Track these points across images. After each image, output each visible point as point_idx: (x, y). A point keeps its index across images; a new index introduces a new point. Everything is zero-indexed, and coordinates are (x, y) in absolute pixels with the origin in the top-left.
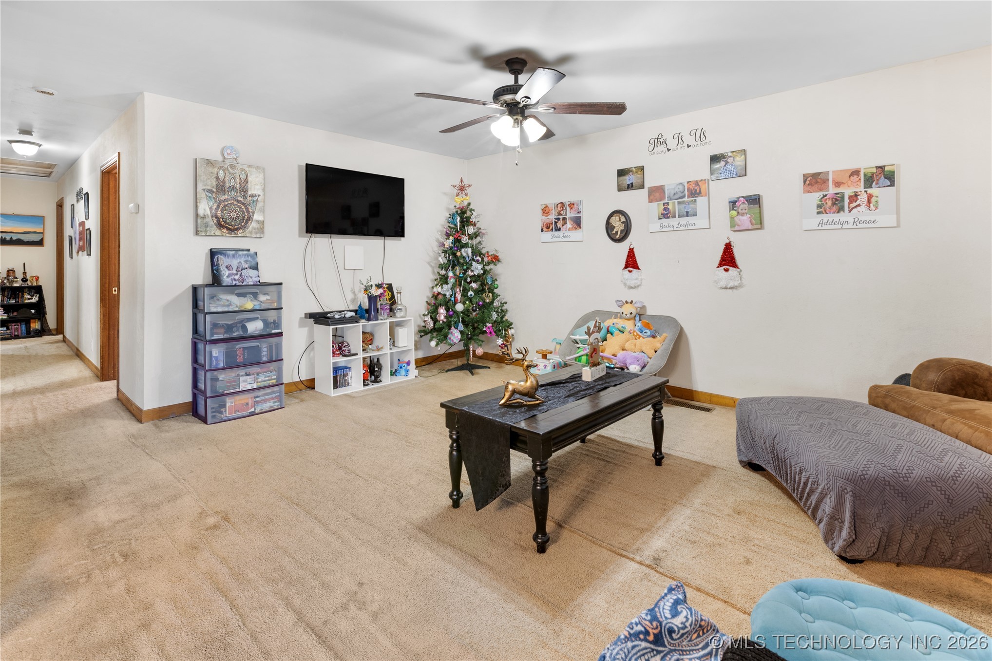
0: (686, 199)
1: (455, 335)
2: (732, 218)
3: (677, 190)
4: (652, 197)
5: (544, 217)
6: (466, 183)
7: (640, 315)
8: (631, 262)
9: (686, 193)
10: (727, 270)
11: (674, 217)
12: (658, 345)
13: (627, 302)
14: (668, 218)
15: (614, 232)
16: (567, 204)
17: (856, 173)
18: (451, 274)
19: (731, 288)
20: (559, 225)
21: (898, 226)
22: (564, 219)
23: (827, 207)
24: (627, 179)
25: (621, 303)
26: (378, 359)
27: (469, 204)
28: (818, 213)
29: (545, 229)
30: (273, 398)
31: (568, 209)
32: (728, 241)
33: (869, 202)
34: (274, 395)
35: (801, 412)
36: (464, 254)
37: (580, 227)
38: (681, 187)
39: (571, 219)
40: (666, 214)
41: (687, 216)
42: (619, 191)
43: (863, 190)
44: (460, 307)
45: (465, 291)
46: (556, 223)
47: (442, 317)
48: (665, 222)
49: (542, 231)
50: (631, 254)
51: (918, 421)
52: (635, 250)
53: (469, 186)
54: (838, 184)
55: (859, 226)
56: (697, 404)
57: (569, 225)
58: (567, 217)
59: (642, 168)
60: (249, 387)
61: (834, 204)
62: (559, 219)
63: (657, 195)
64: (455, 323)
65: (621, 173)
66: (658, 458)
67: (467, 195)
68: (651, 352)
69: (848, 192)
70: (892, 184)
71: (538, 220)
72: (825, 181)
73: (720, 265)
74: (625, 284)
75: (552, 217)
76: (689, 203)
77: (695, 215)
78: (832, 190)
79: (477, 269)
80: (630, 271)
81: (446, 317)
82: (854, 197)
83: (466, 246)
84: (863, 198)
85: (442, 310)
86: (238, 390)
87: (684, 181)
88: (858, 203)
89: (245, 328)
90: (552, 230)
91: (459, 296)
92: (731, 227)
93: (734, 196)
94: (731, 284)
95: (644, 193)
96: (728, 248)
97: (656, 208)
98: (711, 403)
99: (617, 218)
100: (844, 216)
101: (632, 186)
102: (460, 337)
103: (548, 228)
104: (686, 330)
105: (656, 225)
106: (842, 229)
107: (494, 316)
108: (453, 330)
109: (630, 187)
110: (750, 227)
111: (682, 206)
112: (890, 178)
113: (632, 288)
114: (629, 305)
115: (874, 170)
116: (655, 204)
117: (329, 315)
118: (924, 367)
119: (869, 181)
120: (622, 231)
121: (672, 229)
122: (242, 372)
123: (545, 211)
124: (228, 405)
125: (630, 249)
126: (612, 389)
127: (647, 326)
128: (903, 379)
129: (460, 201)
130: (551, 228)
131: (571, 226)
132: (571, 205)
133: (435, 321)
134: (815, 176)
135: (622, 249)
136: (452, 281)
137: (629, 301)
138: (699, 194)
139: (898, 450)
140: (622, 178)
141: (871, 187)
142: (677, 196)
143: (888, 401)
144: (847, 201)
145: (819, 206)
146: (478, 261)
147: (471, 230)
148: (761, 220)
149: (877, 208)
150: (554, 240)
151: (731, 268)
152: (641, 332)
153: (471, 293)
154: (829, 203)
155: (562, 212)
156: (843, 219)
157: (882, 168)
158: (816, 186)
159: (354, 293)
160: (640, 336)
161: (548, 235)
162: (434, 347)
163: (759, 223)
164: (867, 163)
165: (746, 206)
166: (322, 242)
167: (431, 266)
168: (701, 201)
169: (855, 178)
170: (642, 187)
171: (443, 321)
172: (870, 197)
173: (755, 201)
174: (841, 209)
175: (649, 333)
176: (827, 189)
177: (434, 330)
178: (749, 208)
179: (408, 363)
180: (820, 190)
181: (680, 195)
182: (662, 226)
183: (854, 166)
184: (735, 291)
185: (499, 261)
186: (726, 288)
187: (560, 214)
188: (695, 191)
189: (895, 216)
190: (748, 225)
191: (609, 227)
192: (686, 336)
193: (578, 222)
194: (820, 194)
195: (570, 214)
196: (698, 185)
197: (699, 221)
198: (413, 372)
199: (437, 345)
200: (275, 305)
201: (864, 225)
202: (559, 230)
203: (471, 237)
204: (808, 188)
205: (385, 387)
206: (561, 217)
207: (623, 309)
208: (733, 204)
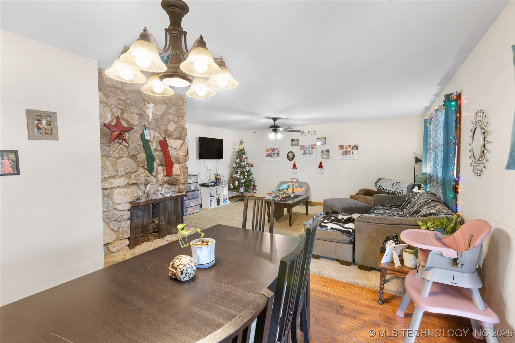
0: (310, 149)
1: (242, 190)
2: (322, 155)
3: (308, 147)
4: (301, 148)
5: (267, 152)
6: (243, 141)
7: (297, 182)
8: (295, 167)
9: (310, 148)
10: (320, 169)
11: (307, 154)
12: (303, 190)
13: (293, 178)
14: (305, 154)
15: (290, 158)
16: (275, 148)
17: (350, 146)
18: (239, 171)
19: (321, 174)
20: (272, 155)
21: (358, 159)
22: (274, 153)
23: (344, 154)
24: (294, 143)
25: (292, 179)
26: (218, 198)
27: (244, 148)
28: (342, 155)
29: (267, 156)
30: (197, 209)
31: (275, 150)
32: (321, 161)
33: (352, 153)
34: (197, 208)
35: (336, 200)
36: (243, 164)
37: (279, 156)
38: (309, 146)
39: (276, 153)
40: (305, 153)
41: (311, 154)
42: (291, 146)
43: (351, 150)
44: (242, 181)
45: (244, 176)
46: (271, 154)
47: (237, 184)
48: (304, 155)
49: (266, 156)
50: (295, 164)
51: (357, 200)
52: (296, 163)
53: (244, 142)
54: (346, 148)
55: (350, 159)
56: (312, 205)
57: (275, 155)
58: (275, 153)
59: (298, 140)
60: (192, 206)
61: (345, 153)
62: (272, 153)
63: (302, 148)
64: (242, 186)
65: (292, 140)
66: (307, 214)
67: (243, 145)
68: (301, 192)
69: (348, 150)
70: (357, 149)
71: (265, 153)
72: (344, 147)
73: (319, 168)
74: (293, 173)
75: (270, 152)
76: (311, 150)
77: (313, 154)
78: (345, 150)
79: (247, 169)
80: (294, 169)
81: (238, 184)
82: (349, 152)
83: (244, 161)
84: (351, 152)
85: (237, 182)
86: (190, 206)
87: (310, 144)
88: (350, 153)
89: (191, 188)
90: (270, 156)
91: (242, 177)
92: (322, 158)
93: (323, 149)
94: (321, 173)
95: (298, 147)
96: (321, 163)
97: (302, 151)
98: (316, 204)
99: (291, 154)
100: (347, 156)
101: (295, 145)
102: (243, 190)
103: (268, 156)
104: (309, 185)
105: (302, 156)
106: (347, 159)
107: (253, 183)
108: (241, 188)
109: (294, 145)
110: (326, 158)
111: (309, 151)
112: (357, 147)
113: (295, 174)
114: (294, 179)
115: (354, 146)
116: (302, 150)
117: (206, 184)
118: (360, 191)
119: (353, 148)
120: (292, 158)
121: (306, 157)
122: (191, 201)
123: (267, 150)
124: (188, 210)
125: (294, 163)
126: (298, 198)
127: (299, 185)
128: (357, 194)
129: (241, 147)
130: (269, 156)
131: (276, 155)
132: (276, 149)
133: (234, 186)
134: (342, 146)
135: (292, 163)
136: (239, 173)
137: (294, 178)
138: (314, 148)
139: (351, 204)
140: (292, 142)
141: (353, 150)
142: (308, 148)
143: (353, 198)
144: (348, 152)
145: (342, 153)
146: (247, 166)
147: (245, 157)
148: (329, 156)
149: (354, 155)
150: (270, 159)
151: (321, 169)
152: (298, 186)
153: (246, 176)
154: (344, 153)
155: (273, 151)
156: (347, 157)
157: (355, 145)
158: (341, 149)
159: (210, 177)
160: (298, 188)
161: (268, 158)
162: (235, 193)
163: (328, 157)
164: (352, 144)
165: (325, 152)
166: (202, 161)
167: (229, 168)
168: (314, 150)
169: (350, 147)
170: (298, 145)
171: (237, 185)
172: (353, 152)
173: (328, 151)
174: (347, 154)
175: (300, 187)
176: (344, 149)
177: (234, 188)
178: (326, 153)
179: (226, 199)
180: (343, 149)
181: (309, 148)
182: (303, 157)
183: (349, 144)
184: (322, 175)
185: (253, 166)
186: (320, 174)
187: (272, 151)
188: (313, 147)
189: (357, 157)
190: (326, 157)
191: (288, 156)
192: (309, 187)
193: (278, 154)
194: (342, 151)
195: (276, 152)
196: (314, 146)
197: (314, 156)
198: (228, 202)
199: (236, 193)
200: (196, 182)
201: (351, 159)
202: (272, 156)
203: (245, 159)
204: (340, 149)
205: (221, 206)
206: (273, 153)
207: (293, 180)
208: (322, 151)
